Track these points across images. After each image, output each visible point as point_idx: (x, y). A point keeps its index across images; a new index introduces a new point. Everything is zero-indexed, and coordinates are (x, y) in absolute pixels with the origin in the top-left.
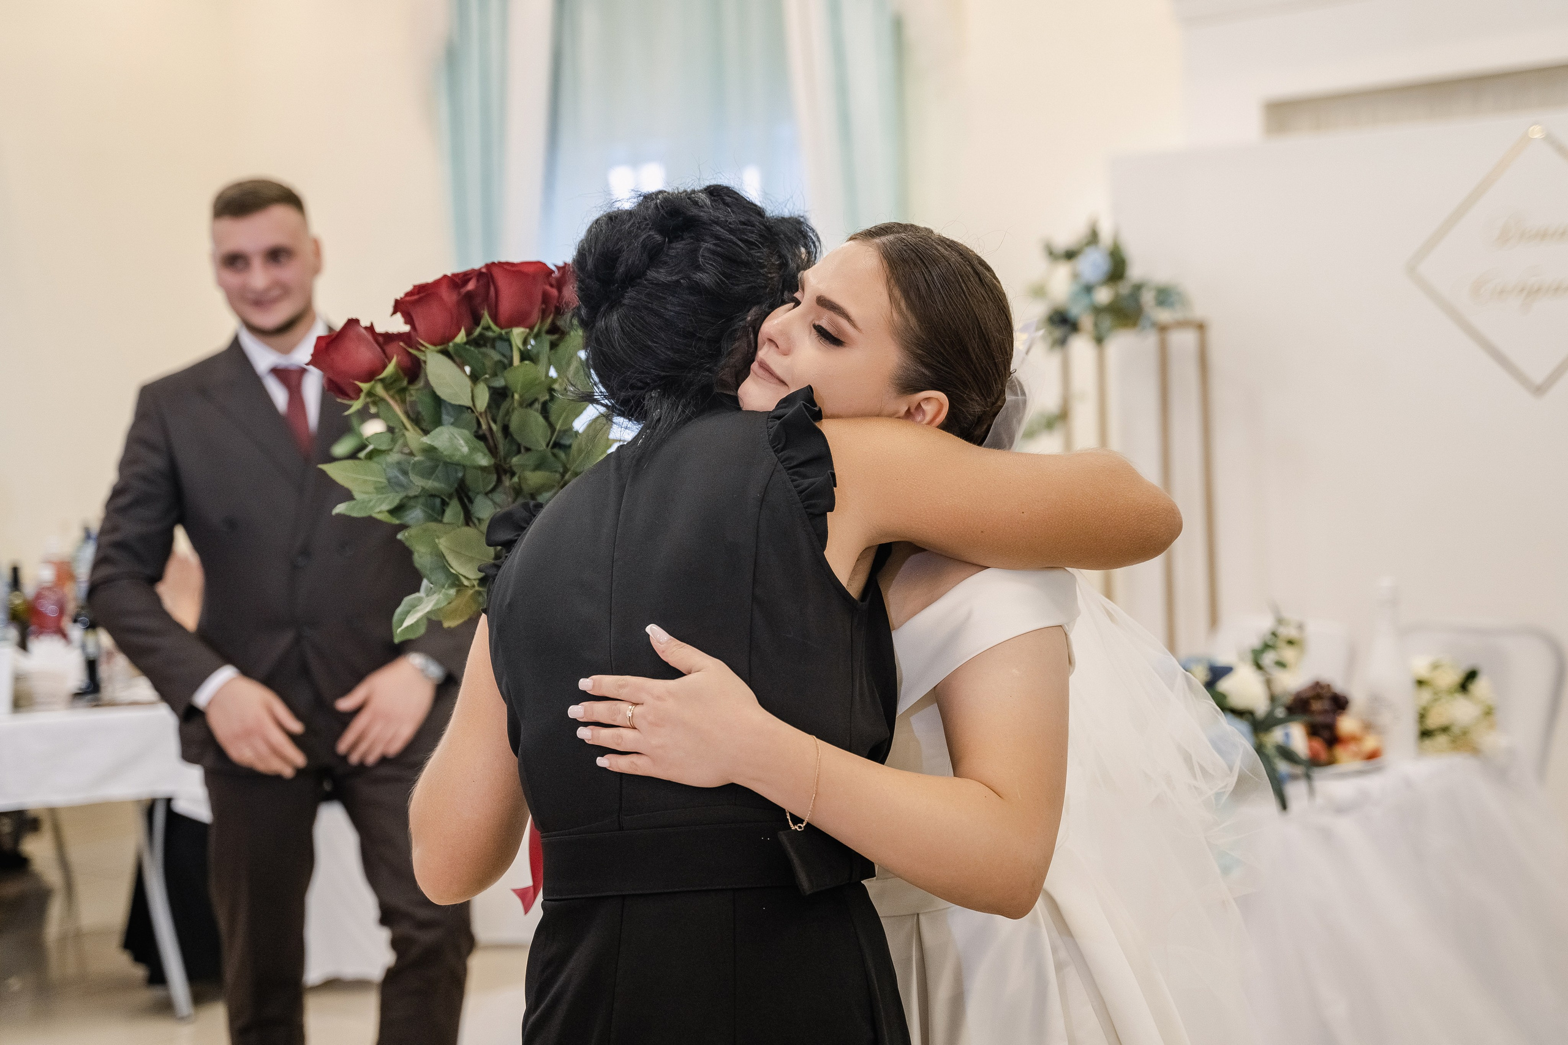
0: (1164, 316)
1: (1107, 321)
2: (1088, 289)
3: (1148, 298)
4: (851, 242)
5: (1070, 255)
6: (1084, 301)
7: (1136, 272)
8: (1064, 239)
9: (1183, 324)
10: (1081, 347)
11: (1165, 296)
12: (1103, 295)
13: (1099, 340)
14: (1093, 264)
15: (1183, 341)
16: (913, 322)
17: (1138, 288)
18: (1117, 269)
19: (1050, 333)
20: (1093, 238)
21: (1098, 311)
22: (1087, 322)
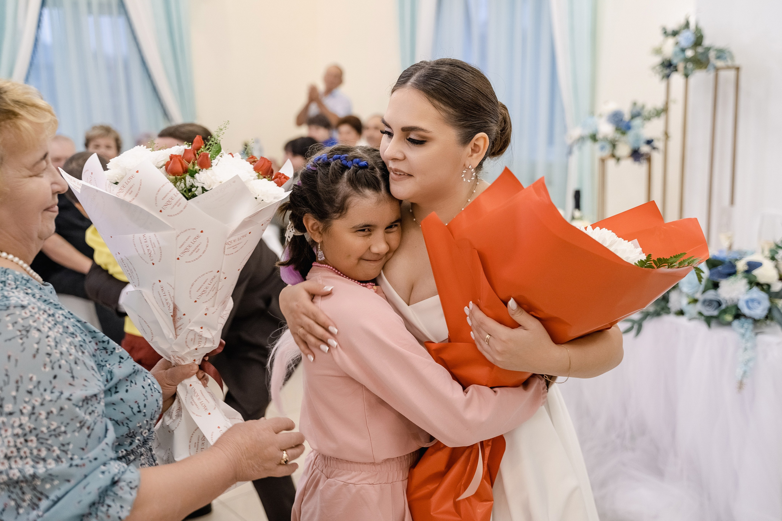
0: (720, 63)
1: (690, 66)
2: (683, 50)
3: (712, 54)
4: (395, 93)
5: (675, 33)
6: (681, 56)
7: (707, 42)
8: (672, 26)
9: (728, 68)
10: (677, 79)
11: (721, 54)
12: (690, 53)
13: (687, 76)
14: (686, 38)
15: (728, 76)
16: (451, 110)
17: (708, 49)
18: (698, 41)
19: (662, 71)
20: (687, 25)
21: (687, 60)
22: (681, 66)
